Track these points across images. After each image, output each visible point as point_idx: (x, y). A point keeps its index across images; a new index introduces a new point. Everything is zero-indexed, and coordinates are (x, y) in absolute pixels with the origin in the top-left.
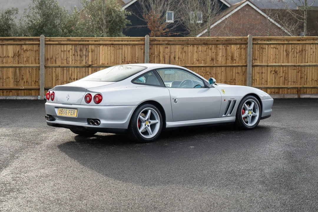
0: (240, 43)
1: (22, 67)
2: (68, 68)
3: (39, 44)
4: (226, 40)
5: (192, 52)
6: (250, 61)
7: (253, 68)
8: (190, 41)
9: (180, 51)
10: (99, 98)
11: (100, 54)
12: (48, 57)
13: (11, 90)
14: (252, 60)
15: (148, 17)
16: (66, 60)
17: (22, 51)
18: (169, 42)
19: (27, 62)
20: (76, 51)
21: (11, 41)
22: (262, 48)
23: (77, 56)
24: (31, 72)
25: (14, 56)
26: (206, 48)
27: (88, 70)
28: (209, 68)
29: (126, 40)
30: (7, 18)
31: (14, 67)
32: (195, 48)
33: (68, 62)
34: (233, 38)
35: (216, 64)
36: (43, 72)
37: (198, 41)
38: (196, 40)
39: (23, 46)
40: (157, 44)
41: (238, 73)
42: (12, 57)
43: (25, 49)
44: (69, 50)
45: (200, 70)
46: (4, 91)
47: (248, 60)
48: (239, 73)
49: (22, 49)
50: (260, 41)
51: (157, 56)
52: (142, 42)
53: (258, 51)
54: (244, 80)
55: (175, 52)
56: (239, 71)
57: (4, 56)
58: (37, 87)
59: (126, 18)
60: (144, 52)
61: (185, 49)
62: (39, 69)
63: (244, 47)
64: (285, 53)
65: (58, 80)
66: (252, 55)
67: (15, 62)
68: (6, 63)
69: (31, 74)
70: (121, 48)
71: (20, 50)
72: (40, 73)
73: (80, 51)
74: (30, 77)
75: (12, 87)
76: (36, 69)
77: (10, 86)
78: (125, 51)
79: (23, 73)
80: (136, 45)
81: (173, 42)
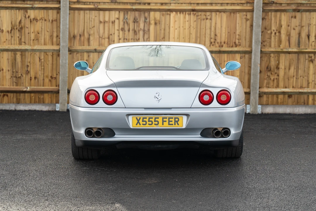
1: (26, 50)
3: (59, 9)
11: (171, 29)
12: (74, 33)
13: (6, 92)
16: (109, 38)
17: (28, 21)
18: (298, 6)
19: (36, 42)
20: (127, 23)
23: (129, 31)
24: (43, 60)
25: (11, 30)
29: (218, 3)
31: (12, 50)
36: (66, 60)
39: (29, 11)
40: (276, 11)
42: (8, 31)
43: (32, 17)
44: (114, 21)
49: (27, 16)
51: (275, 33)
52: (248, 7)
55: (309, 25)
58: (55, 87)
60: (252, 26)
62: (59, 55)
67: (14, 40)
69: (43, 64)
70: (209, 17)
71: (23, 18)
72: (60, 62)
73: (133, 23)
74: (41, 69)
75: (8, 87)
76: (53, 54)
77: (3, 85)
78: (216, 24)
79: (29, 61)
80: (237, 12)
81: (307, 6)
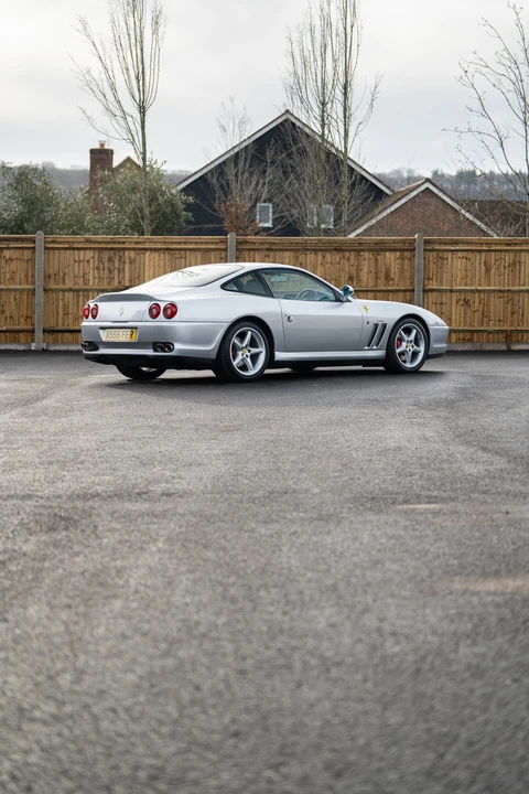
0: (402, 248)
2: (85, 293)
3: (34, 248)
4: (376, 243)
5: (314, 263)
6: (419, 281)
7: (426, 295)
8: (310, 243)
10: (171, 311)
11: (146, 267)
12: (49, 272)
14: (424, 280)
15: (225, 208)
16: (84, 277)
17: (3, 261)
18: (271, 245)
19: (12, 281)
20: (102, 262)
22: (441, 257)
23: (104, 269)
24: (18, 300)
26: (339, 256)
29: (193, 243)
32: (320, 257)
33: (87, 282)
34: (390, 240)
35: (357, 286)
36: (41, 299)
37: (324, 245)
38: (321, 243)
39: (4, 251)
40: (250, 250)
44: (89, 260)
47: (416, 280)
49: (3, 256)
50: (437, 245)
52: (222, 246)
53: (435, 263)
58: (30, 326)
59: (185, 210)
61: (302, 258)
63: (409, 256)
64: (483, 267)
66: (422, 270)
69: (18, 304)
70: (184, 256)
72: (36, 301)
73: (108, 262)
74: (17, 308)
76: (28, 293)
78: (191, 262)
79: (4, 299)
80: (211, 251)
81: (279, 246)
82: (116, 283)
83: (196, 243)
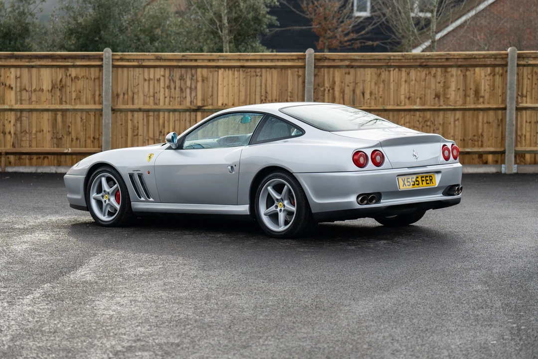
0: (493, 63)
1: (67, 110)
2: (156, 113)
3: (101, 66)
4: (464, 59)
5: (398, 81)
6: (511, 98)
7: (519, 113)
8: (393, 59)
9: (373, 81)
11: (220, 86)
12: (117, 91)
13: (46, 154)
14: (517, 98)
15: (313, 8)
16: (154, 97)
17: (69, 79)
18: (352, 62)
19: (78, 101)
20: (173, 81)
21: (47, 60)
22: (536, 72)
23: (175, 88)
24: (84, 121)
25: (52, 89)
26: (424, 73)
27: (196, 116)
28: (431, 112)
29: (269, 59)
30: (22, 10)
31: (52, 110)
32: (404, 74)
33: (157, 102)
34: (479, 55)
35: (444, 104)
36: (109, 120)
37: (409, 61)
38: (405, 59)
39: (70, 69)
40: (329, 67)
41: (487, 122)
42: (48, 91)
43: (73, 75)
44: (160, 79)
45: (413, 117)
46: (32, 156)
47: (508, 98)
48: (489, 123)
49: (68, 74)
50: (532, 59)
51: (329, 90)
52: (300, 63)
53: (529, 79)
54: (500, 137)
55: (364, 81)
56: (491, 120)
57: (33, 89)
58: (97, 149)
59: (268, 13)
60: (304, 82)
61: (385, 74)
62: (101, 115)
63: (501, 71)
65: (137, 135)
66: (515, 87)
67: (55, 100)
68: (37, 102)
69: (85, 125)
70: (259, 74)
71: (64, 77)
72: (103, 122)
73: (180, 81)
74: (83, 129)
75: (48, 149)
76: (95, 113)
77: (43, 147)
78: (266, 80)
79: (70, 120)
80: (288, 68)
81: (360, 62)
82: (187, 104)
83: (272, 60)
